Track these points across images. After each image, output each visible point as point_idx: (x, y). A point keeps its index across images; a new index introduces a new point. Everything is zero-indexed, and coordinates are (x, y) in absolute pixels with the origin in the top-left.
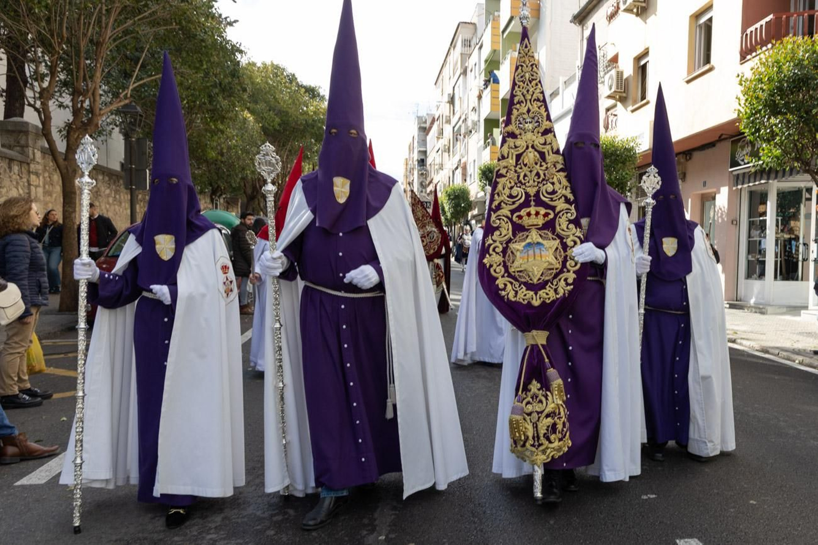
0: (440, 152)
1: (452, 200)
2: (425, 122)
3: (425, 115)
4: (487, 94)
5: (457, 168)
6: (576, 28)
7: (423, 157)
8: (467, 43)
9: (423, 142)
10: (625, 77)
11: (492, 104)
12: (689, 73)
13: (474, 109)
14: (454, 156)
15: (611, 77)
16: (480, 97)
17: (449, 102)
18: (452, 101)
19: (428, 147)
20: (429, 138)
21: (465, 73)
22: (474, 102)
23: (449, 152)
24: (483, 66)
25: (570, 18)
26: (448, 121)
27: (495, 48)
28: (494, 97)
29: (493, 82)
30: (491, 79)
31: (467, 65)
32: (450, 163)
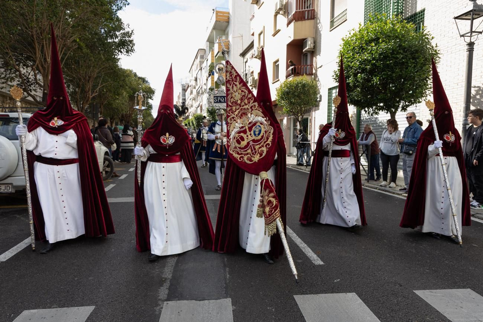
0: (191, 100)
1: (197, 120)
2: (185, 87)
3: (185, 84)
4: (210, 79)
5: (198, 107)
6: (241, 58)
7: (184, 101)
8: (202, 57)
9: (184, 95)
10: (255, 79)
11: (212, 83)
12: (273, 81)
13: (205, 84)
14: (197, 102)
15: (251, 79)
16: (207, 80)
17: (195, 80)
18: (196, 80)
19: (186, 96)
20: (186, 93)
21: (201, 69)
22: (205, 81)
23: (195, 100)
24: (208, 68)
25: (239, 54)
26: (195, 88)
27: (213, 62)
28: (213, 80)
29: (212, 75)
30: (211, 73)
31: (202, 66)
32: (195, 104)
